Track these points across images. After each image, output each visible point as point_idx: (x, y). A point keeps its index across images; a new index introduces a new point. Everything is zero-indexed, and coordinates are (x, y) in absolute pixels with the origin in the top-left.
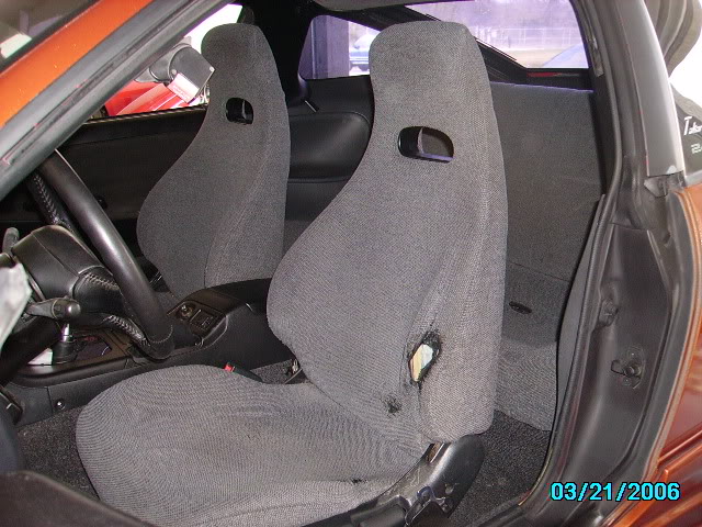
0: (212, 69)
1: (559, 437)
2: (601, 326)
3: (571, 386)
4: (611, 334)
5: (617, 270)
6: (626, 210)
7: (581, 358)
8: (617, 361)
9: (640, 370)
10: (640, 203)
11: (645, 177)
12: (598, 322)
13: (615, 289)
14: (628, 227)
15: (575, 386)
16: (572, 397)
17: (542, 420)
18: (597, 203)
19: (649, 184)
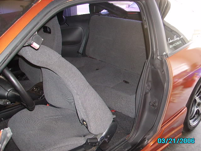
0: (43, 40)
1: (136, 121)
2: (146, 93)
3: (139, 109)
4: (149, 95)
5: (150, 79)
6: (153, 64)
7: (141, 101)
8: (150, 102)
9: (157, 104)
10: (156, 62)
11: (157, 56)
12: (146, 92)
13: (150, 84)
14: (153, 68)
15: (140, 109)
16: (139, 111)
17: (132, 115)
18: (145, 62)
19: (158, 57)
